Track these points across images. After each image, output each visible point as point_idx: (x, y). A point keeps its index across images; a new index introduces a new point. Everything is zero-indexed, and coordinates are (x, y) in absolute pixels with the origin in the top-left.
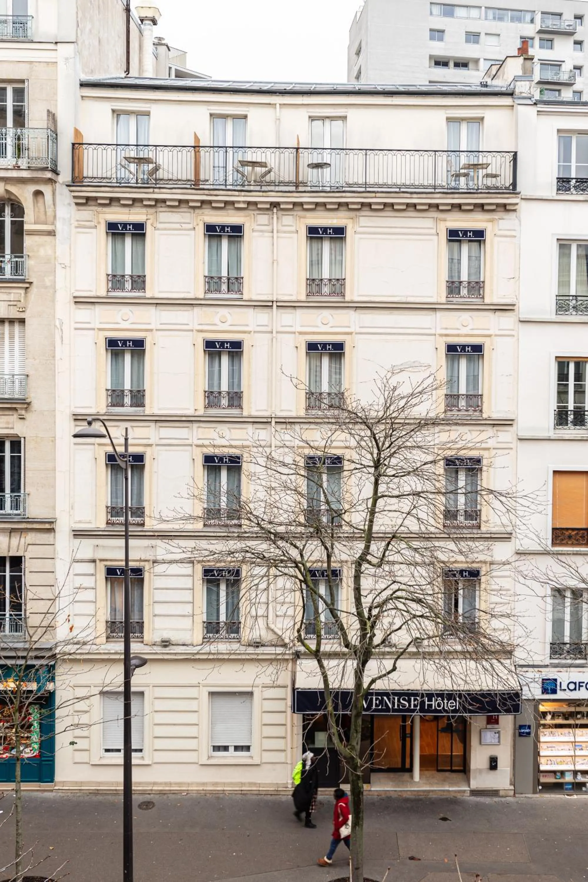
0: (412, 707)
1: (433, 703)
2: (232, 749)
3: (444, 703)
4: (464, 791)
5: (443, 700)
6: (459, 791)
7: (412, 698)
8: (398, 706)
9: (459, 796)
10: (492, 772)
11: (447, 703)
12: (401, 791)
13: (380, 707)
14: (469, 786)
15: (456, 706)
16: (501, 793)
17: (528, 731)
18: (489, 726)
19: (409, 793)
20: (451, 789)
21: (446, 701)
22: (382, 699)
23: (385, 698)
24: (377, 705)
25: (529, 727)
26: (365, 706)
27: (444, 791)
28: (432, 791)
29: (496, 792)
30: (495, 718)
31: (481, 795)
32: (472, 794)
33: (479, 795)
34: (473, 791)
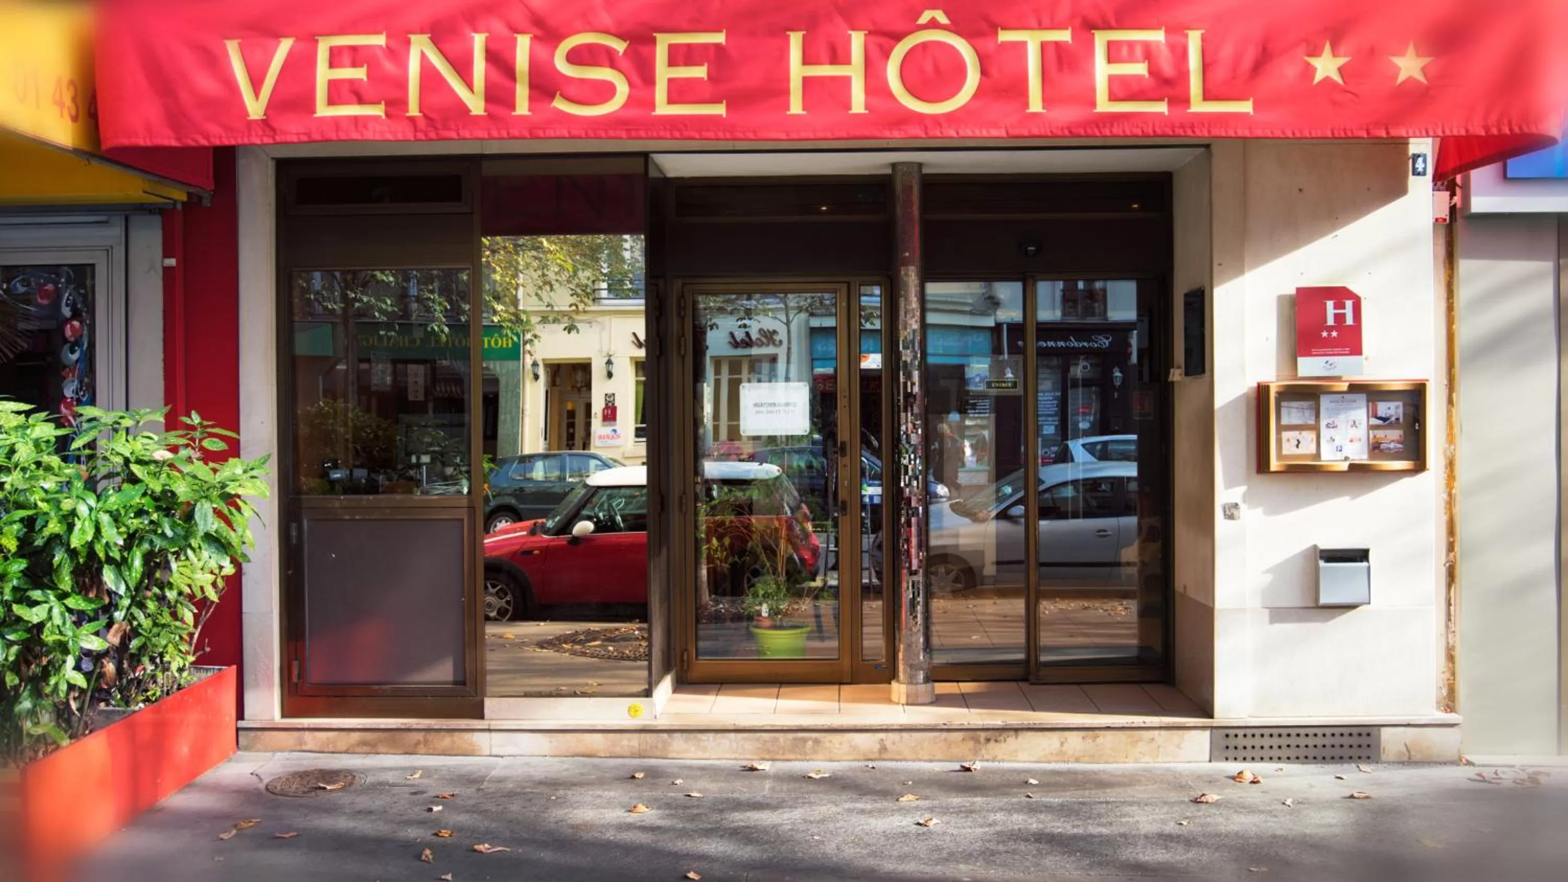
14: (1206, 710)
16: (1392, 743)
29: (1364, 741)
30: (1340, 318)
31: (1275, 759)
32: (1227, 747)
33: (1293, 757)
34: (1227, 736)
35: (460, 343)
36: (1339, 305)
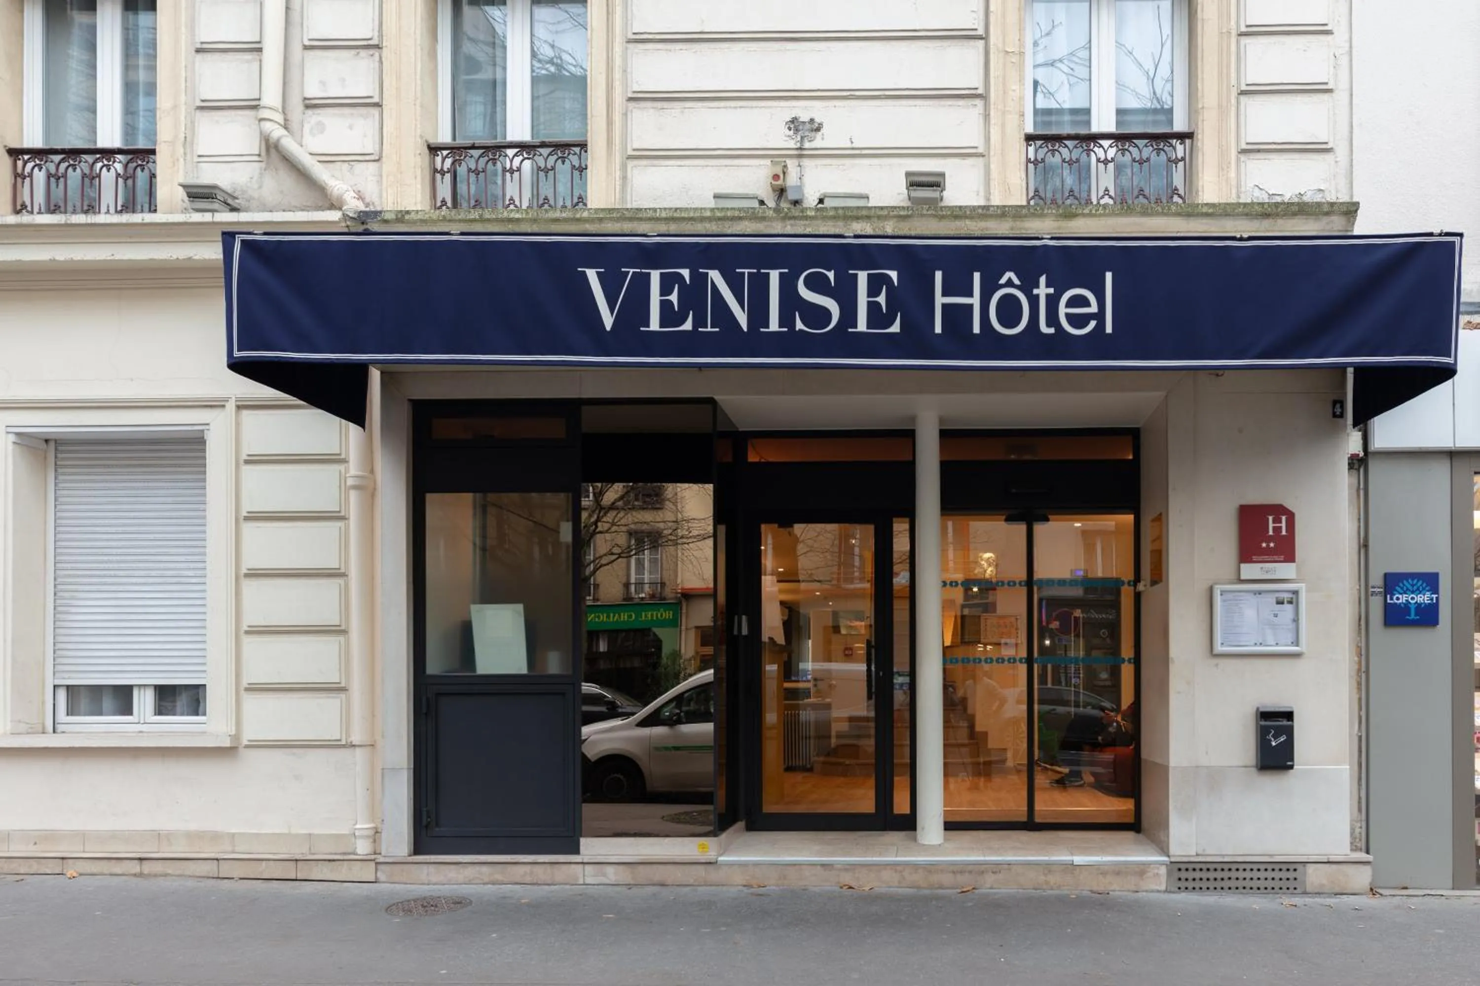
0: (862, 325)
1: (975, 301)
2: (144, 702)
3: (1034, 301)
4: (1141, 870)
5: (1028, 287)
6: (1119, 871)
7: (862, 277)
8: (786, 319)
9: (1118, 888)
10: (1271, 782)
11: (1053, 302)
12: (851, 867)
13: (688, 326)
14: (1164, 849)
15: (1100, 316)
16: (1314, 877)
17: (1424, 598)
18: (1250, 570)
19: (886, 875)
20: (1078, 859)
21: (1043, 291)
22: (700, 280)
23: (715, 275)
24: (669, 315)
25: (1431, 581)
26: (608, 321)
27: (1048, 867)
28: (996, 868)
29: (1291, 875)
30: (1277, 530)
31: (1219, 889)
32: (1180, 879)
33: (1212, 888)
34: (1180, 870)
35: (662, 616)
36: (1277, 520)
